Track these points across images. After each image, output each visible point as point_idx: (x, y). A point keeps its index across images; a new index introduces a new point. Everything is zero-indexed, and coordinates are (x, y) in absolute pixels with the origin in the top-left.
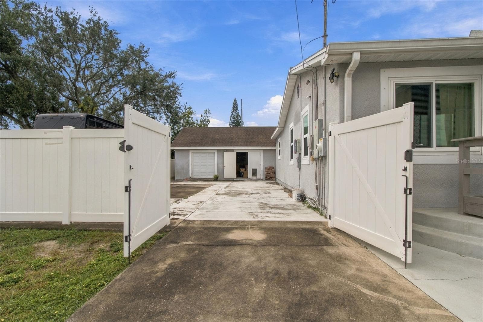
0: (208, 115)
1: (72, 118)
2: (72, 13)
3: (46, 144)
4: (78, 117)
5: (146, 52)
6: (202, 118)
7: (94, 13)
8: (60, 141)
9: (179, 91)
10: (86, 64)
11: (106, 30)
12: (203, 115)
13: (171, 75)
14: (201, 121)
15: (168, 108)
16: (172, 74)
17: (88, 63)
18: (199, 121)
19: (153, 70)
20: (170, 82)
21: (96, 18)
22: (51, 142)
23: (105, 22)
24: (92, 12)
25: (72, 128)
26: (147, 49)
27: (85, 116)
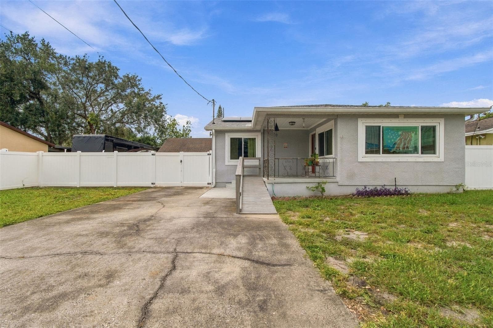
0: (189, 125)
1: (96, 137)
4: (100, 137)
5: (139, 80)
8: (112, 157)
9: (164, 110)
11: (109, 67)
12: (185, 126)
14: (184, 131)
16: (159, 96)
18: (182, 130)
20: (157, 103)
23: (109, 62)
26: (140, 79)
27: (104, 137)
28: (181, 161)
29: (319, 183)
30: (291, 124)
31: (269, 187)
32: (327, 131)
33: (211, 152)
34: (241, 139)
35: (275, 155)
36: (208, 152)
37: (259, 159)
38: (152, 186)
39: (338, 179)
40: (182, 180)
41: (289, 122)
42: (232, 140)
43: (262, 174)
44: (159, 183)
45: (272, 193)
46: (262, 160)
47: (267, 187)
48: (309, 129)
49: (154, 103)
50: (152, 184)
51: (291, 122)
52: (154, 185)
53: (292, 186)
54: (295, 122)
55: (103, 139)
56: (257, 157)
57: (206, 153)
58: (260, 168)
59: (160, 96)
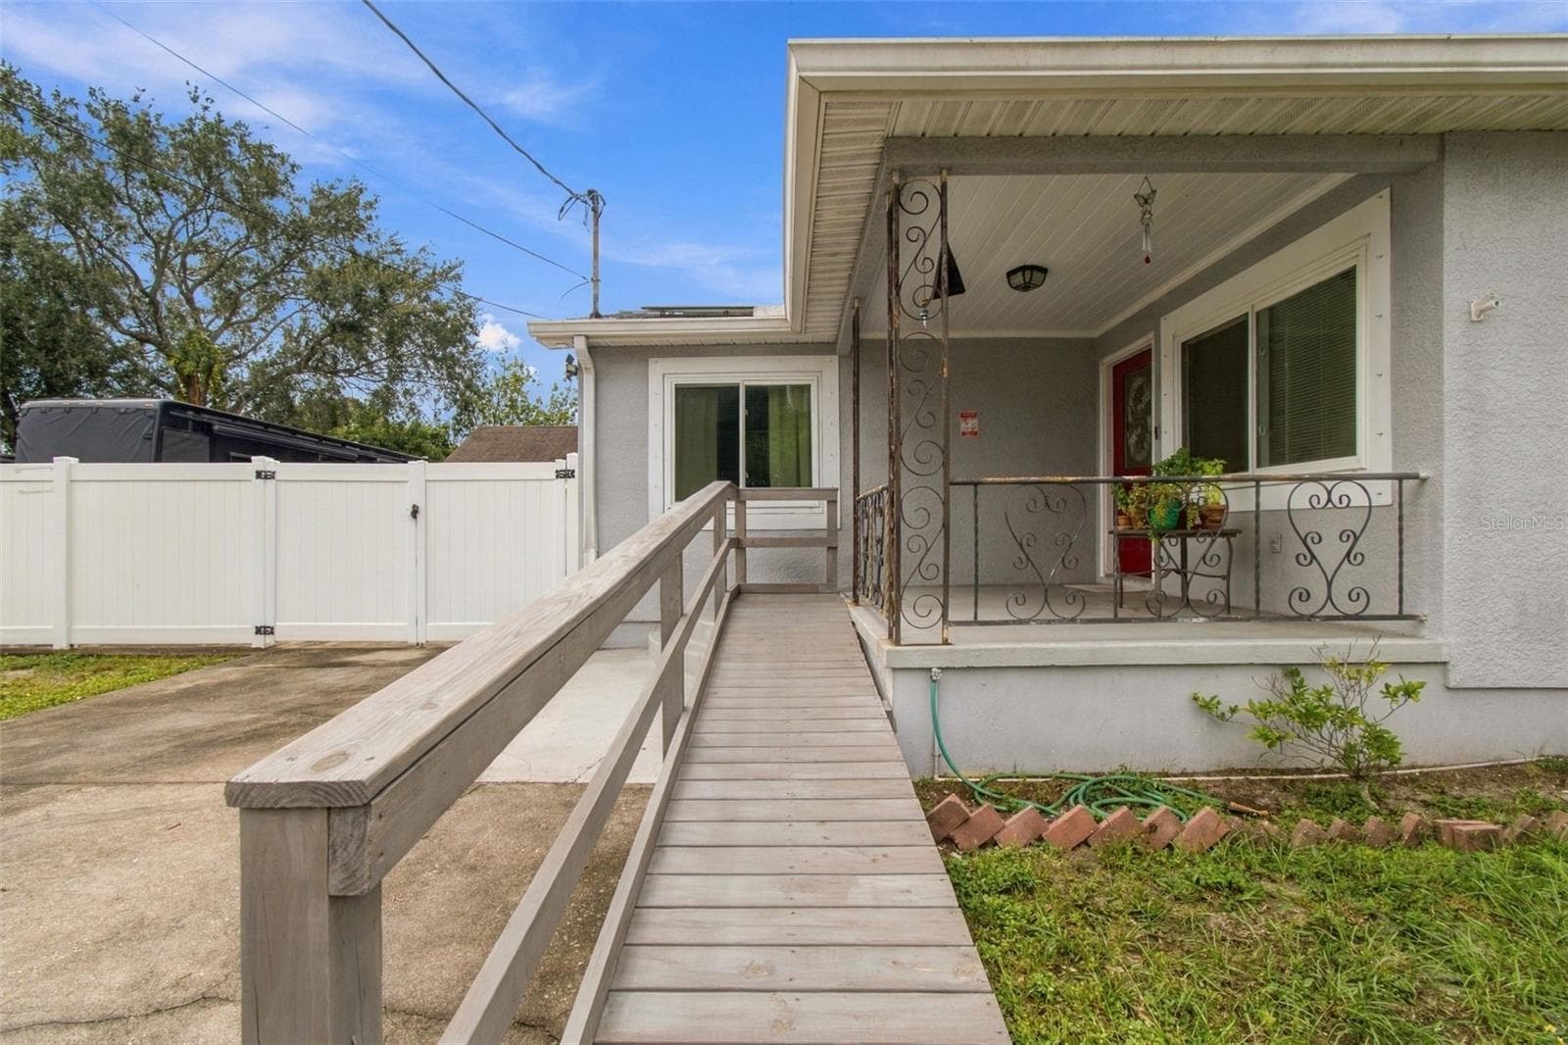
1: (122, 411)
2: (136, 99)
3: (22, 492)
4: (138, 410)
5: (370, 205)
6: (557, 393)
7: (202, 101)
8: (47, 486)
9: (472, 319)
10: (190, 238)
11: (243, 144)
12: (559, 385)
13: (449, 274)
14: (554, 403)
15: (449, 363)
16: (451, 269)
17: (194, 235)
18: (548, 402)
19: (398, 252)
20: (444, 294)
21: (211, 117)
22: (31, 489)
23: (238, 125)
24: (195, 100)
25: (74, 460)
26: (372, 199)
27: (157, 407)
28: (415, 512)
29: (1291, 671)
30: (1018, 279)
31: (907, 696)
32: (1271, 309)
33: (572, 460)
34: (734, 389)
35: (945, 452)
36: (560, 464)
37: (830, 496)
38: (259, 642)
39: (1441, 638)
40: (422, 610)
41: (1010, 274)
42: (683, 393)
43: (845, 578)
44: (292, 630)
45: (923, 745)
46: (846, 502)
47: (889, 693)
48: (1096, 334)
49: (434, 296)
50: (258, 631)
51: (1023, 269)
52: (270, 640)
53: (1086, 693)
54: (1044, 271)
55: (151, 417)
56: (815, 485)
57: (546, 469)
58: (833, 549)
59: (455, 267)
